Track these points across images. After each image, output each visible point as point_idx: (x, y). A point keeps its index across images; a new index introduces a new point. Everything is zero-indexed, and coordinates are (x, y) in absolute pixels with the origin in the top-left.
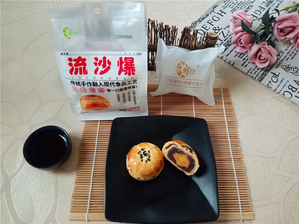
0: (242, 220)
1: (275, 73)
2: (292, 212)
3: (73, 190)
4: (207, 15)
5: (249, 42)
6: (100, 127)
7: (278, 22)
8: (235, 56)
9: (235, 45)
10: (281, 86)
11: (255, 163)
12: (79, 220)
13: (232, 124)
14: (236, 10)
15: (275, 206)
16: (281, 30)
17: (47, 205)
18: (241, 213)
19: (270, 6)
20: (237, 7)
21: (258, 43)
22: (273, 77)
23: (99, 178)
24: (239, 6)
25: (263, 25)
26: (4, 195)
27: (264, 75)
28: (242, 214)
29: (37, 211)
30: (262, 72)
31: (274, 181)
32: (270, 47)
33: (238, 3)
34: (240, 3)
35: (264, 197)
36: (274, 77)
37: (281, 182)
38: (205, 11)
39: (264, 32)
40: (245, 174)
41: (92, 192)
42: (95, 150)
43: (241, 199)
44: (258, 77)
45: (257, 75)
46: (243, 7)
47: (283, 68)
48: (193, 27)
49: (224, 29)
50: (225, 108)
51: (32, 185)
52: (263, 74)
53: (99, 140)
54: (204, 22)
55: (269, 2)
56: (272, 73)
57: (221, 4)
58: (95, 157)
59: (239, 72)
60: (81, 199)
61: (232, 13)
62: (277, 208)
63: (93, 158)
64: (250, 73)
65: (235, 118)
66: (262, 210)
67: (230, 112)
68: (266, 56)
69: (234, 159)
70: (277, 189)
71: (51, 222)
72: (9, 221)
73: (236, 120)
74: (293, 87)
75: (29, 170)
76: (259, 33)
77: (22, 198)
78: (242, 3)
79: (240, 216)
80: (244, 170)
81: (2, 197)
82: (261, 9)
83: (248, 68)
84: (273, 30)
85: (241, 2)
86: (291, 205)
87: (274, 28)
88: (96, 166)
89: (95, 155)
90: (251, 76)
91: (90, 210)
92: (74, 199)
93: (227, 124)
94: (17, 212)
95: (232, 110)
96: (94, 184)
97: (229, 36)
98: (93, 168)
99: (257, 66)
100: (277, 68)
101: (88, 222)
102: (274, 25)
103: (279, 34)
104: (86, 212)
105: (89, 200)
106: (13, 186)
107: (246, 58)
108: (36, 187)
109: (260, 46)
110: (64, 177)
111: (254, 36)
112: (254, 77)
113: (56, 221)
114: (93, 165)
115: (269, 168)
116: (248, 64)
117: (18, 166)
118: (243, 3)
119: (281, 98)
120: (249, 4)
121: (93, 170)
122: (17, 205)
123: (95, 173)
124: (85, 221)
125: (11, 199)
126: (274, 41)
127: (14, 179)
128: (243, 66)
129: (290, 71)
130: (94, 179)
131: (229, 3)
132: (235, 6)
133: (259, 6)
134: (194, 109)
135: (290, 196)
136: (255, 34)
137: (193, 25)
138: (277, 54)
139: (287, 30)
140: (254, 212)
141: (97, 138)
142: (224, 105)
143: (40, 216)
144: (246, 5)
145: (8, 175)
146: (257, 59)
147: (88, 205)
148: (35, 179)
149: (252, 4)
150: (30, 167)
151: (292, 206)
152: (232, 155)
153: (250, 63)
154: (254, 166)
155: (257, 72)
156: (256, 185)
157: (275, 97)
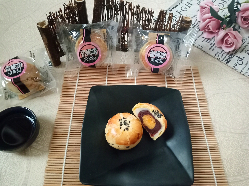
1: (240, 57)
3: (46, 164)
4: (176, 6)
5: (216, 28)
6: (76, 103)
7: (242, 12)
8: (203, 41)
9: (202, 32)
10: (246, 69)
11: (226, 139)
13: (203, 102)
21: (225, 29)
22: (238, 61)
23: (73, 152)
27: (230, 58)
30: (228, 55)
31: (246, 157)
32: (235, 32)
35: (237, 172)
36: (240, 60)
38: (174, 2)
39: (230, 19)
40: (218, 149)
41: (66, 166)
43: (215, 175)
44: (225, 60)
45: (224, 58)
47: (246, 52)
50: (196, 87)
54: (174, 11)
56: (237, 56)
58: (69, 131)
59: (207, 55)
60: (54, 173)
64: (218, 56)
65: (206, 97)
67: (201, 91)
68: (232, 40)
69: (207, 134)
76: (226, 19)
80: (217, 146)
82: (223, 3)
83: (215, 51)
84: (237, 18)
88: (70, 140)
90: (218, 59)
93: (198, 102)
95: (202, 89)
96: (68, 158)
97: (197, 24)
98: (67, 142)
99: (223, 50)
100: (241, 53)
103: (242, 22)
105: (63, 174)
107: (213, 43)
108: (7, 161)
109: (227, 31)
112: (221, 60)
114: (68, 140)
115: (240, 144)
116: (215, 48)
119: (247, 79)
121: (67, 144)
123: (69, 147)
126: (237, 28)
128: (211, 50)
130: (68, 153)
142: (194, 84)
146: (224, 44)
152: (204, 131)
153: (216, 48)
154: (225, 141)
155: (223, 56)
156: (229, 160)
157: (241, 79)
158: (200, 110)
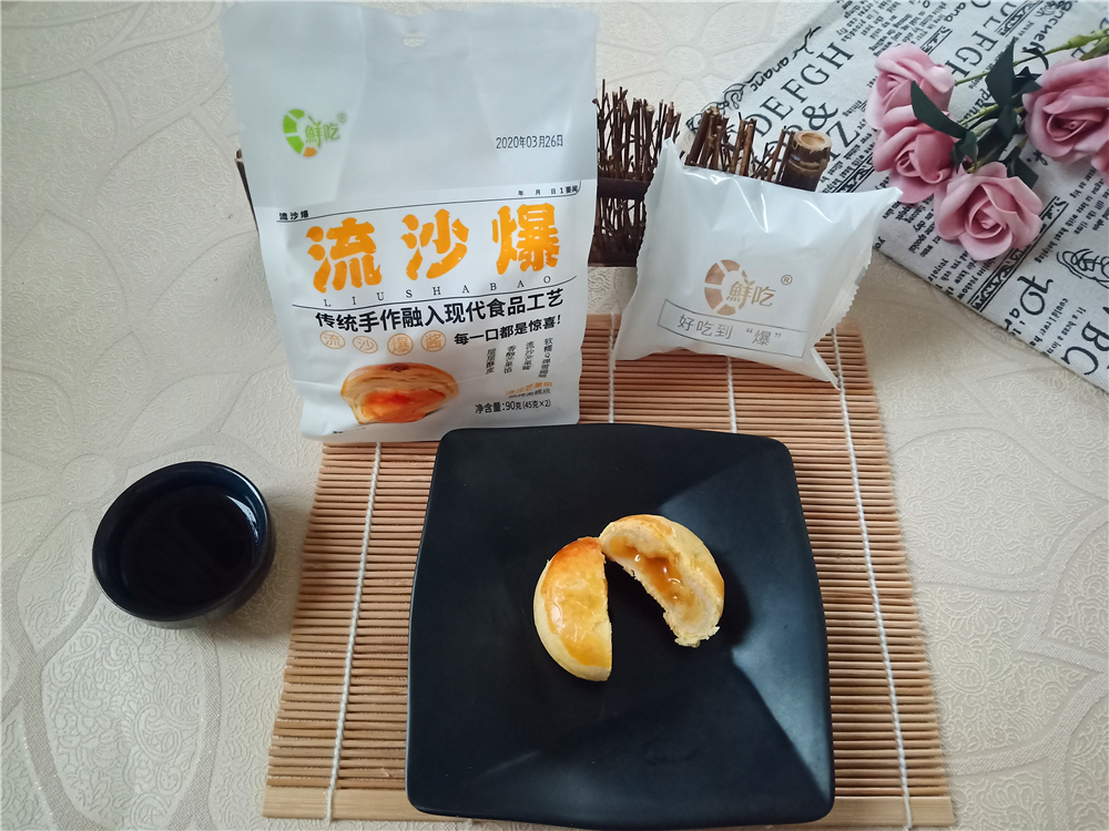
0: (910, 824)
1: (1034, 279)
2: (1095, 799)
3: (279, 706)
4: (781, 62)
5: (938, 163)
6: (382, 471)
7: (1046, 92)
8: (887, 214)
9: (886, 173)
10: (1056, 328)
11: (958, 614)
12: (298, 818)
13: (876, 466)
14: (890, 43)
15: (1035, 774)
16: (1059, 123)
17: (179, 760)
18: (906, 798)
19: (1015, 33)
20: (893, 35)
21: (971, 169)
22: (1027, 296)
23: (374, 659)
24: (902, 31)
25: (991, 100)
26: (20, 718)
27: (993, 287)
28: (910, 802)
29: (142, 782)
30: (987, 274)
31: (1029, 681)
32: (1016, 181)
33: (895, 21)
34: (903, 20)
35: (992, 739)
36: (1032, 294)
37: (1057, 684)
38: (775, 46)
39: (995, 127)
40: (922, 652)
41: (348, 712)
42: (363, 557)
43: (905, 748)
44: (970, 293)
45: (969, 286)
46: (916, 35)
47: (1062, 260)
48: (731, 104)
49: (844, 113)
50: (848, 406)
51: (122, 684)
52: (991, 283)
53: (376, 520)
54: (772, 86)
55: (1013, 19)
56: (1021, 278)
57: (833, 20)
58: (359, 581)
59: (901, 273)
60: (306, 737)
61: (876, 54)
62: (1040, 783)
63: (355, 586)
64: (943, 278)
65: (887, 445)
66: (984, 790)
67: (868, 421)
68: (1000, 215)
69: (881, 595)
70: (1039, 711)
71: (193, 823)
72: (37, 817)
73: (888, 451)
74: (1100, 333)
75: (113, 626)
76: (975, 130)
77: (84, 731)
78: (910, 20)
79: (905, 811)
80: (919, 639)
81: (10, 728)
82: (980, 44)
83: (935, 257)
84: (1026, 119)
85: (908, 16)
86: (1094, 772)
87: (1031, 115)
88: (363, 614)
89: (361, 574)
90: (945, 289)
91: (339, 778)
92: (280, 736)
93: (854, 465)
94: (65, 783)
95: (874, 414)
96: (355, 681)
97: (864, 141)
98: (353, 622)
99: (966, 254)
100: (1040, 261)
101: (334, 825)
102: (1032, 103)
103: (1048, 135)
104: (326, 787)
105: (337, 742)
106: (52, 687)
107: (925, 221)
108: (137, 691)
109: (979, 179)
110: (245, 657)
111: (956, 140)
112: (956, 293)
113: (214, 818)
114: (355, 613)
115: (1011, 633)
116: (933, 244)
117: (72, 613)
118: (917, 19)
119: (1058, 372)
120: (938, 26)
121: (352, 630)
122: (65, 756)
123: (360, 640)
124: (321, 819)
125: (45, 733)
126: (1029, 160)
127: (55, 659)
128: (916, 250)
129: (1088, 273)
130: (356, 663)
131: (864, 17)
132: (884, 32)
133: (976, 34)
134: (732, 407)
135: (1090, 736)
136: (962, 132)
137: (728, 98)
138: (1040, 207)
139: (1078, 123)
140: (956, 798)
141: (369, 513)
142: (843, 396)
143: (155, 798)
144: (925, 29)
145: (35, 645)
146: (969, 228)
147: (335, 762)
148: (137, 660)
149: (948, 25)
150: (116, 617)
151: (1097, 774)
152: (873, 582)
153: (941, 242)
154: (954, 622)
155: (967, 276)
156: (962, 695)
157: (1034, 370)
158: (859, 500)
